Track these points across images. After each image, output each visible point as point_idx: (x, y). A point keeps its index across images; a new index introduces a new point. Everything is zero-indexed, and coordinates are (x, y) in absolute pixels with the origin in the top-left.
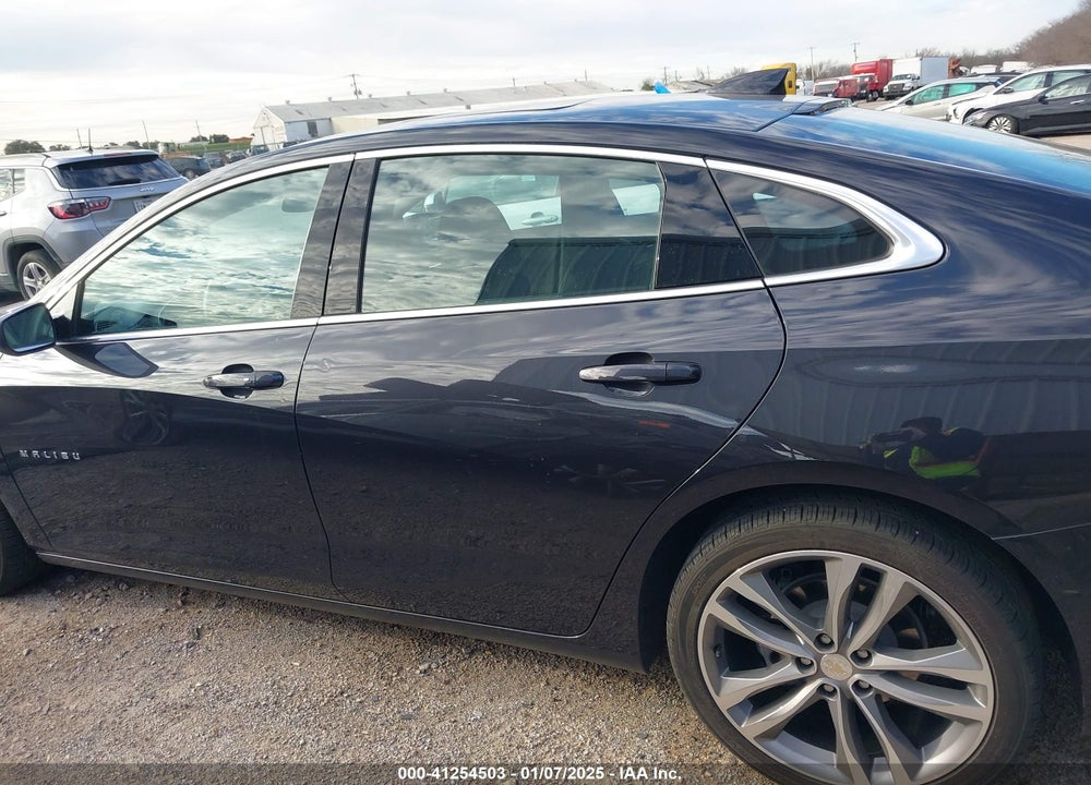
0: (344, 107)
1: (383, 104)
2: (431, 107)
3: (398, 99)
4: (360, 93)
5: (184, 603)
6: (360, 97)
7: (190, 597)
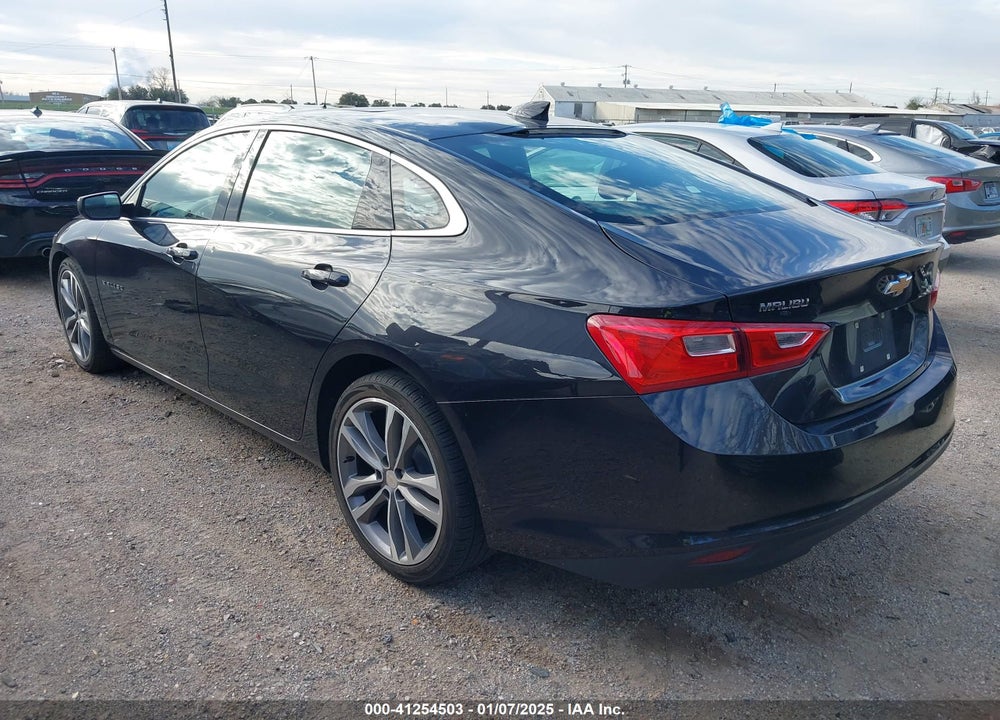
0: (609, 94)
1: (646, 95)
2: (689, 102)
3: (661, 92)
4: (629, 82)
5: (177, 399)
6: (628, 86)
7: (184, 397)
